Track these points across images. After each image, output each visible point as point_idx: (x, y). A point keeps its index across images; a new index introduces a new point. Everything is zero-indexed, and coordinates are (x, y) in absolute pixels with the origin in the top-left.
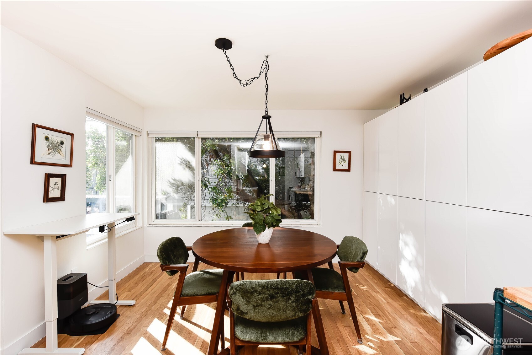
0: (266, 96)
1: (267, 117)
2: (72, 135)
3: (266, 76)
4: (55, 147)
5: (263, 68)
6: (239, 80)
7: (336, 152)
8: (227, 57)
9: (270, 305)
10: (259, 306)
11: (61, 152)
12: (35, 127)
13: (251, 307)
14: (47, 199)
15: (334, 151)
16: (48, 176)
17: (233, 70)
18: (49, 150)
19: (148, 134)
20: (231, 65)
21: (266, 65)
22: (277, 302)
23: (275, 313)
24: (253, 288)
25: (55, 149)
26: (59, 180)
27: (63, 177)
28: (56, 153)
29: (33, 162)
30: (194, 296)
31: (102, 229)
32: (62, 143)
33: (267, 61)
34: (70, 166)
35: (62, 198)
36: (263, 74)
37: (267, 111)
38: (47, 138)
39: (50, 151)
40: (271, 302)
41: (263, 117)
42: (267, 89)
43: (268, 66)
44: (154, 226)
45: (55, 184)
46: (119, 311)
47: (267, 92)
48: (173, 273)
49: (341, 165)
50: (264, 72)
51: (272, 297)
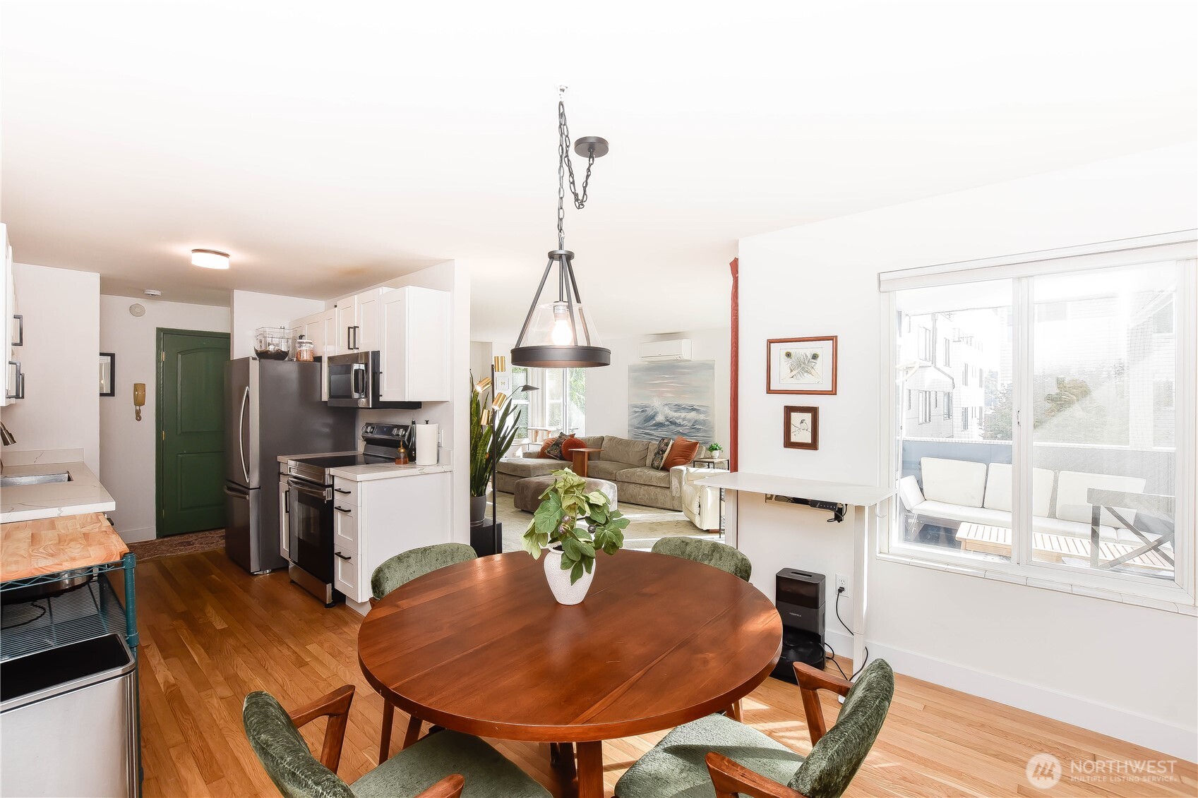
2: (834, 339)
4: (802, 365)
11: (812, 371)
12: (771, 343)
14: (790, 444)
16: (789, 410)
18: (791, 371)
25: (803, 368)
26: (808, 417)
27: (814, 412)
28: (805, 374)
29: (769, 391)
32: (815, 357)
34: (832, 393)
35: (813, 444)
38: (788, 355)
39: (794, 373)
45: (802, 422)
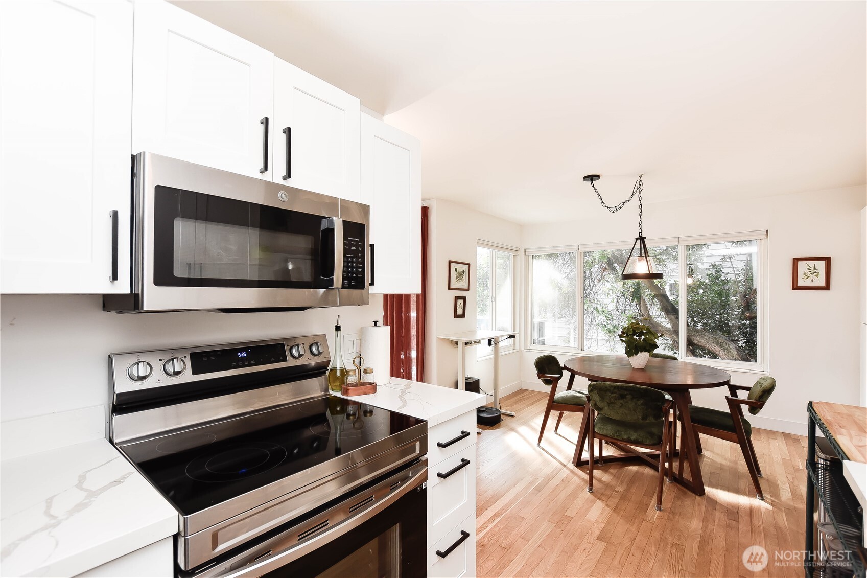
0: (640, 217)
1: (642, 239)
2: (469, 265)
3: (640, 197)
4: (460, 276)
5: (636, 189)
6: (608, 207)
7: (796, 260)
8: (595, 189)
9: (621, 404)
10: (612, 403)
11: (463, 279)
12: (450, 262)
13: (605, 404)
14: (456, 316)
15: (794, 259)
16: (457, 298)
17: (601, 199)
18: (457, 278)
19: (525, 252)
20: (599, 195)
21: (640, 185)
22: (627, 402)
23: (626, 412)
24: (606, 387)
25: (460, 278)
26: (462, 302)
27: (464, 299)
28: (461, 280)
29: (449, 288)
30: (562, 403)
31: (490, 344)
32: (464, 272)
33: (641, 181)
34: (468, 289)
35: (463, 316)
36: (636, 196)
37: (641, 232)
38: (456, 270)
40: (621, 401)
41: (637, 239)
42: (641, 209)
43: (642, 185)
44: (531, 350)
45: (460, 304)
46: (502, 417)
47: (641, 212)
48: (547, 382)
49: (809, 280)
50: (638, 192)
51: (622, 397)
